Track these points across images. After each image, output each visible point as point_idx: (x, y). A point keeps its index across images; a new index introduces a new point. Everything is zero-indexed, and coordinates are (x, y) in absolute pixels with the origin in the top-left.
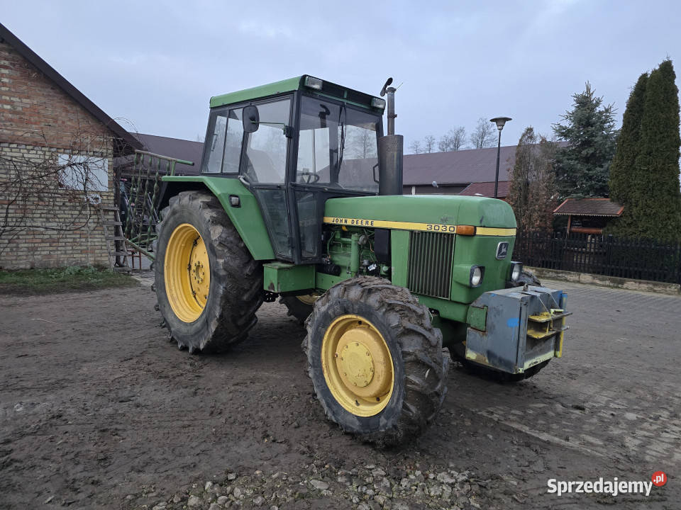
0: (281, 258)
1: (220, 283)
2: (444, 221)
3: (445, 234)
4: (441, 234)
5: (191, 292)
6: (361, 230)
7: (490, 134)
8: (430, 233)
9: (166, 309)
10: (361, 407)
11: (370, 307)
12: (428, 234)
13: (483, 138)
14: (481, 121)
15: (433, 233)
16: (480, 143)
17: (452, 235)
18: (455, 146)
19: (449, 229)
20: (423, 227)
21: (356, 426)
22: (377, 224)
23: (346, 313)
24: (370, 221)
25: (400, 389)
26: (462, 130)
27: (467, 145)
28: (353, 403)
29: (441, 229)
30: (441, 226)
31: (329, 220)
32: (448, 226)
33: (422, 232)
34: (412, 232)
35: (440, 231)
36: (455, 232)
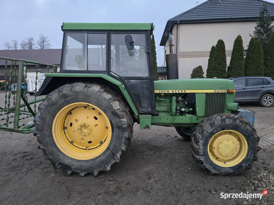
0: (144, 113)
2: (221, 88)
3: (221, 93)
4: (220, 93)
5: (69, 142)
6: (177, 95)
7: (46, 41)
8: (215, 93)
10: (227, 163)
13: (43, 43)
14: (41, 36)
15: (216, 93)
16: (42, 45)
17: (225, 93)
18: (29, 46)
19: (223, 91)
20: (212, 91)
21: (231, 171)
22: (188, 91)
26: (32, 39)
28: (223, 164)
29: (220, 91)
30: (220, 90)
31: (157, 91)
32: (223, 90)
33: (211, 93)
34: (206, 93)
35: (220, 92)
36: (226, 92)
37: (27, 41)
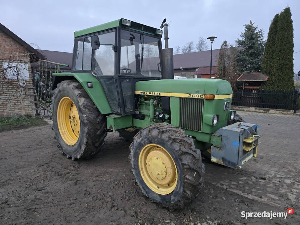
0: (115, 112)
1: (85, 126)
2: (198, 92)
3: (198, 99)
4: (196, 99)
5: (71, 130)
6: (154, 97)
7: (204, 44)
8: (190, 98)
9: (60, 139)
10: (161, 189)
11: (163, 140)
12: (189, 99)
14: (200, 39)
15: (192, 98)
16: (200, 48)
17: (202, 99)
18: (189, 50)
19: (200, 96)
20: (187, 96)
21: (159, 200)
22: (163, 94)
23: (151, 143)
24: (159, 93)
25: (181, 182)
26: (192, 43)
27: (195, 50)
28: (156, 187)
29: (196, 96)
30: (196, 95)
31: (138, 92)
32: (200, 95)
33: (186, 98)
34: (181, 98)
35: (196, 97)
36: (203, 98)
37: (187, 46)
